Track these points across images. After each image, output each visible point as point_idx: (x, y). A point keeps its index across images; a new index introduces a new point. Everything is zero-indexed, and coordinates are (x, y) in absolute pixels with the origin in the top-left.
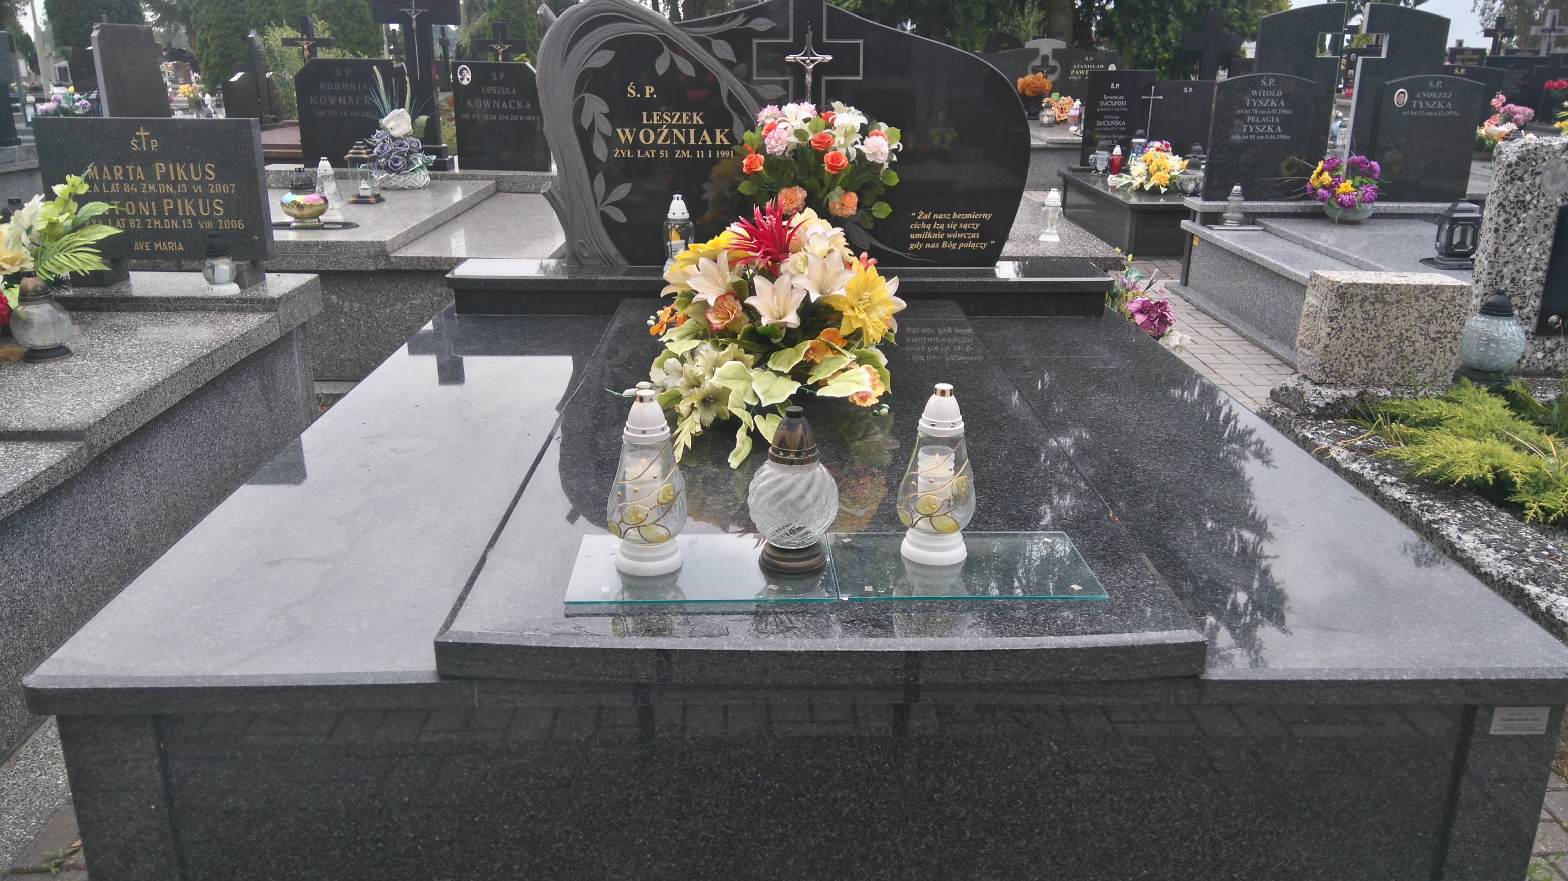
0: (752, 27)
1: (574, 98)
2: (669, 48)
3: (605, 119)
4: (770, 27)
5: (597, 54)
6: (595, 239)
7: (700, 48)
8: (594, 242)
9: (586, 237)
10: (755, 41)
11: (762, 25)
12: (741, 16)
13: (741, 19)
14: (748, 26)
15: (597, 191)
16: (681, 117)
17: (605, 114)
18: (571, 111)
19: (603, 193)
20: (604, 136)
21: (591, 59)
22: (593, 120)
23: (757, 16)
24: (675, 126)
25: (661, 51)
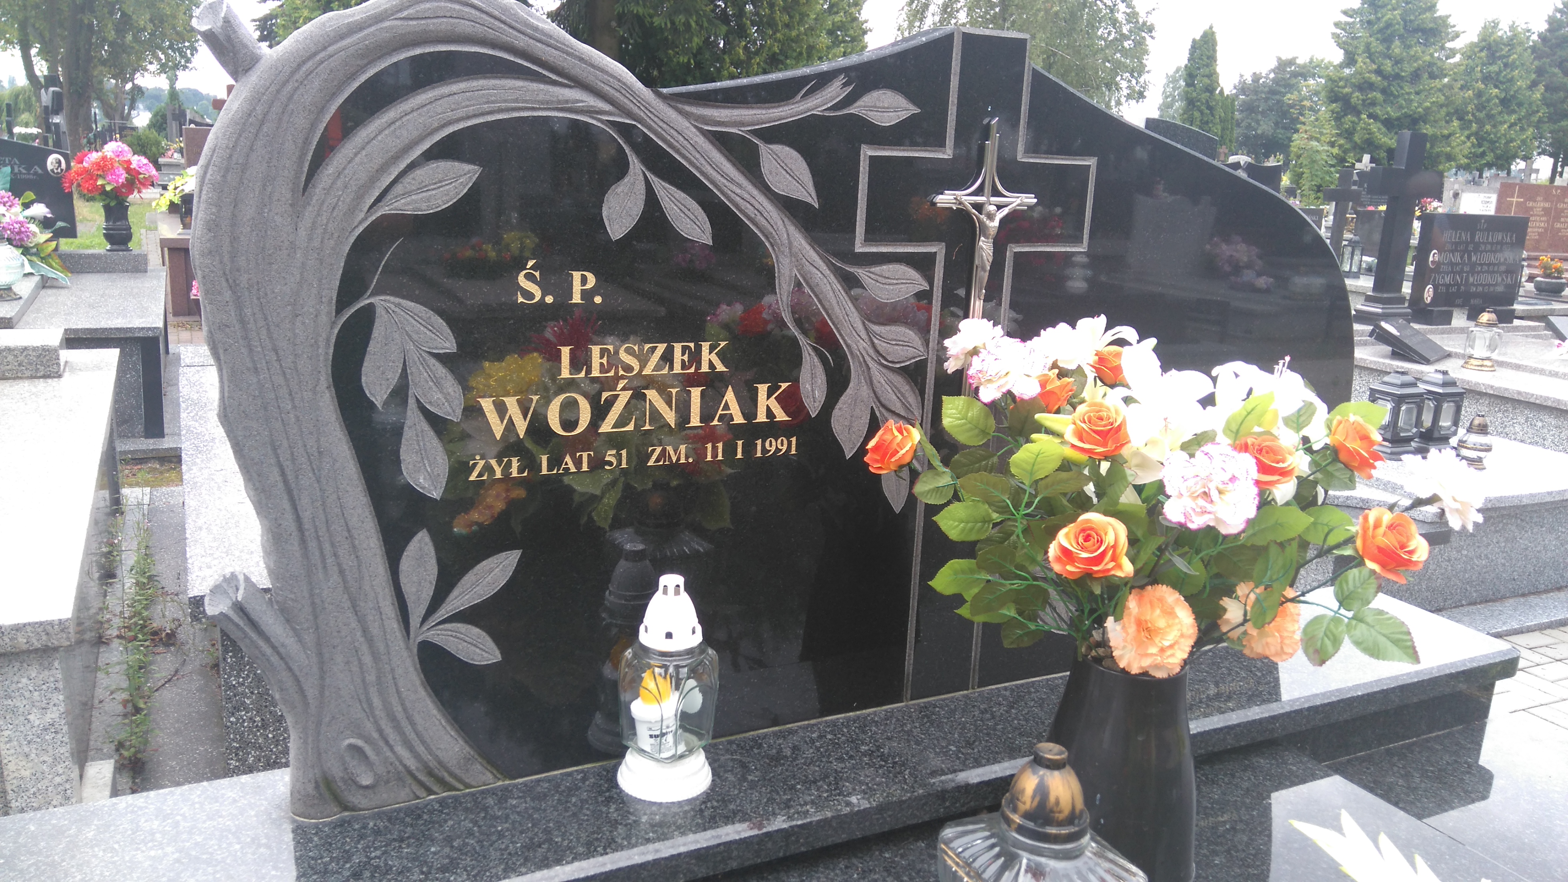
0: (863, 113)
1: (339, 311)
2: (645, 161)
3: (441, 370)
4: (904, 115)
5: (420, 173)
6: (398, 728)
7: (728, 167)
8: (392, 736)
9: (369, 726)
10: (867, 152)
11: (885, 110)
12: (837, 84)
13: (835, 91)
14: (852, 110)
15: (408, 589)
16: (668, 357)
17: (443, 359)
18: (326, 352)
19: (428, 592)
20: (437, 423)
21: (399, 189)
22: (404, 375)
23: (875, 86)
24: (650, 382)
25: (621, 169)
